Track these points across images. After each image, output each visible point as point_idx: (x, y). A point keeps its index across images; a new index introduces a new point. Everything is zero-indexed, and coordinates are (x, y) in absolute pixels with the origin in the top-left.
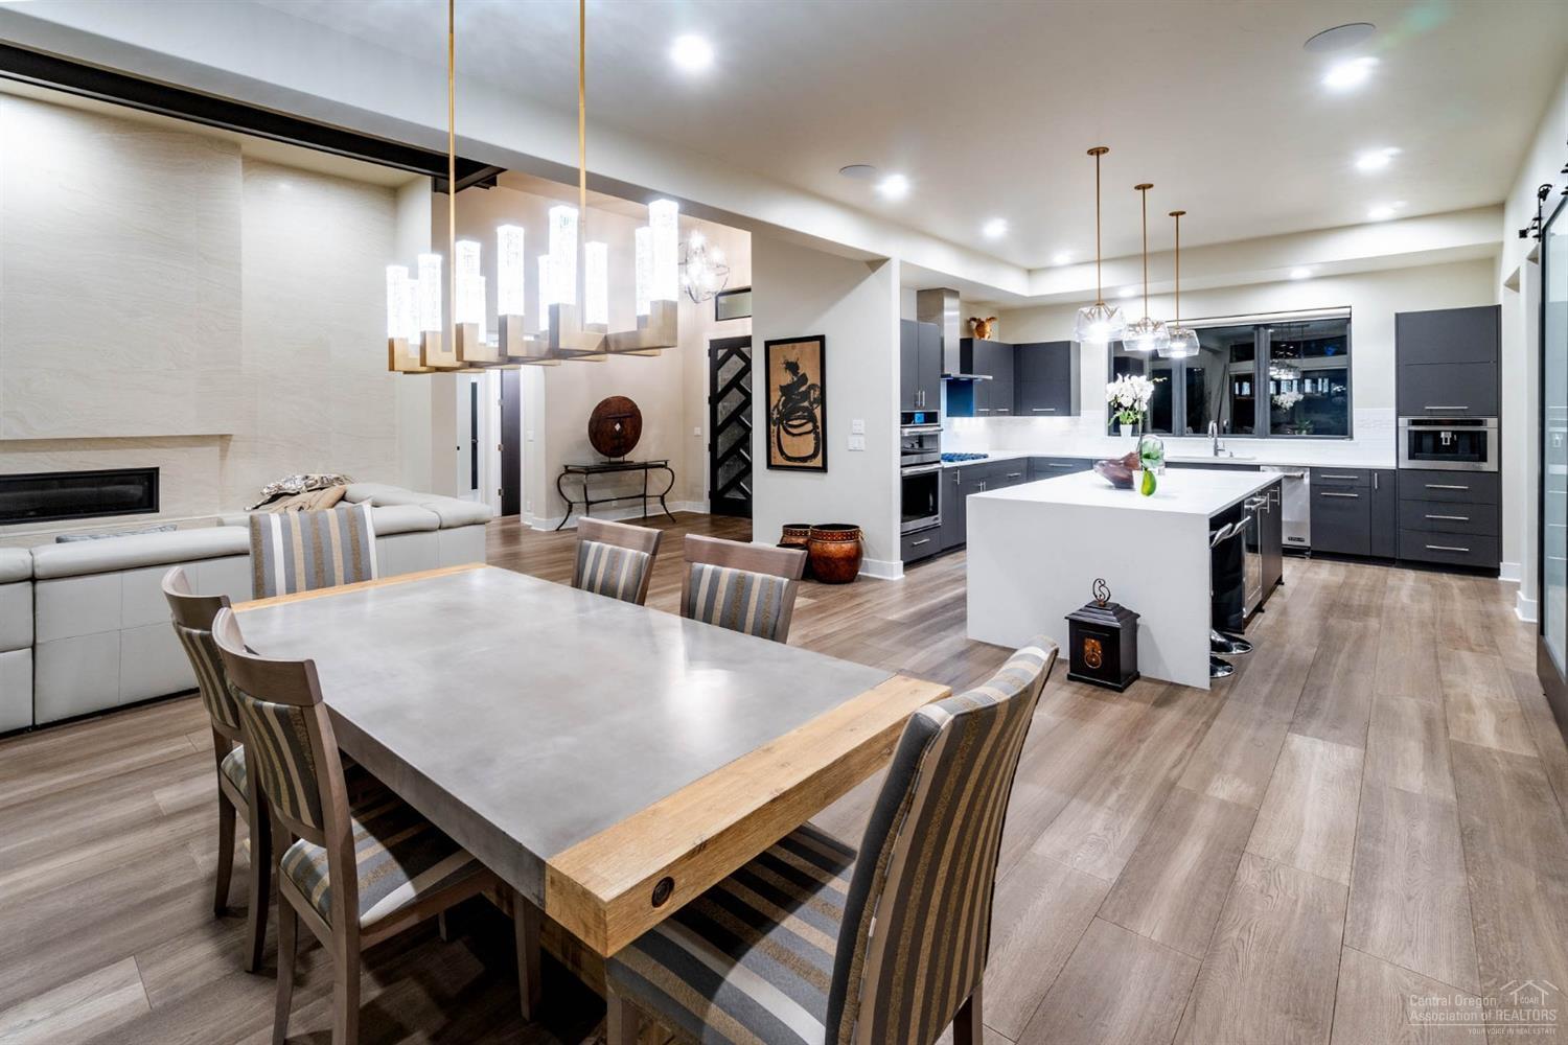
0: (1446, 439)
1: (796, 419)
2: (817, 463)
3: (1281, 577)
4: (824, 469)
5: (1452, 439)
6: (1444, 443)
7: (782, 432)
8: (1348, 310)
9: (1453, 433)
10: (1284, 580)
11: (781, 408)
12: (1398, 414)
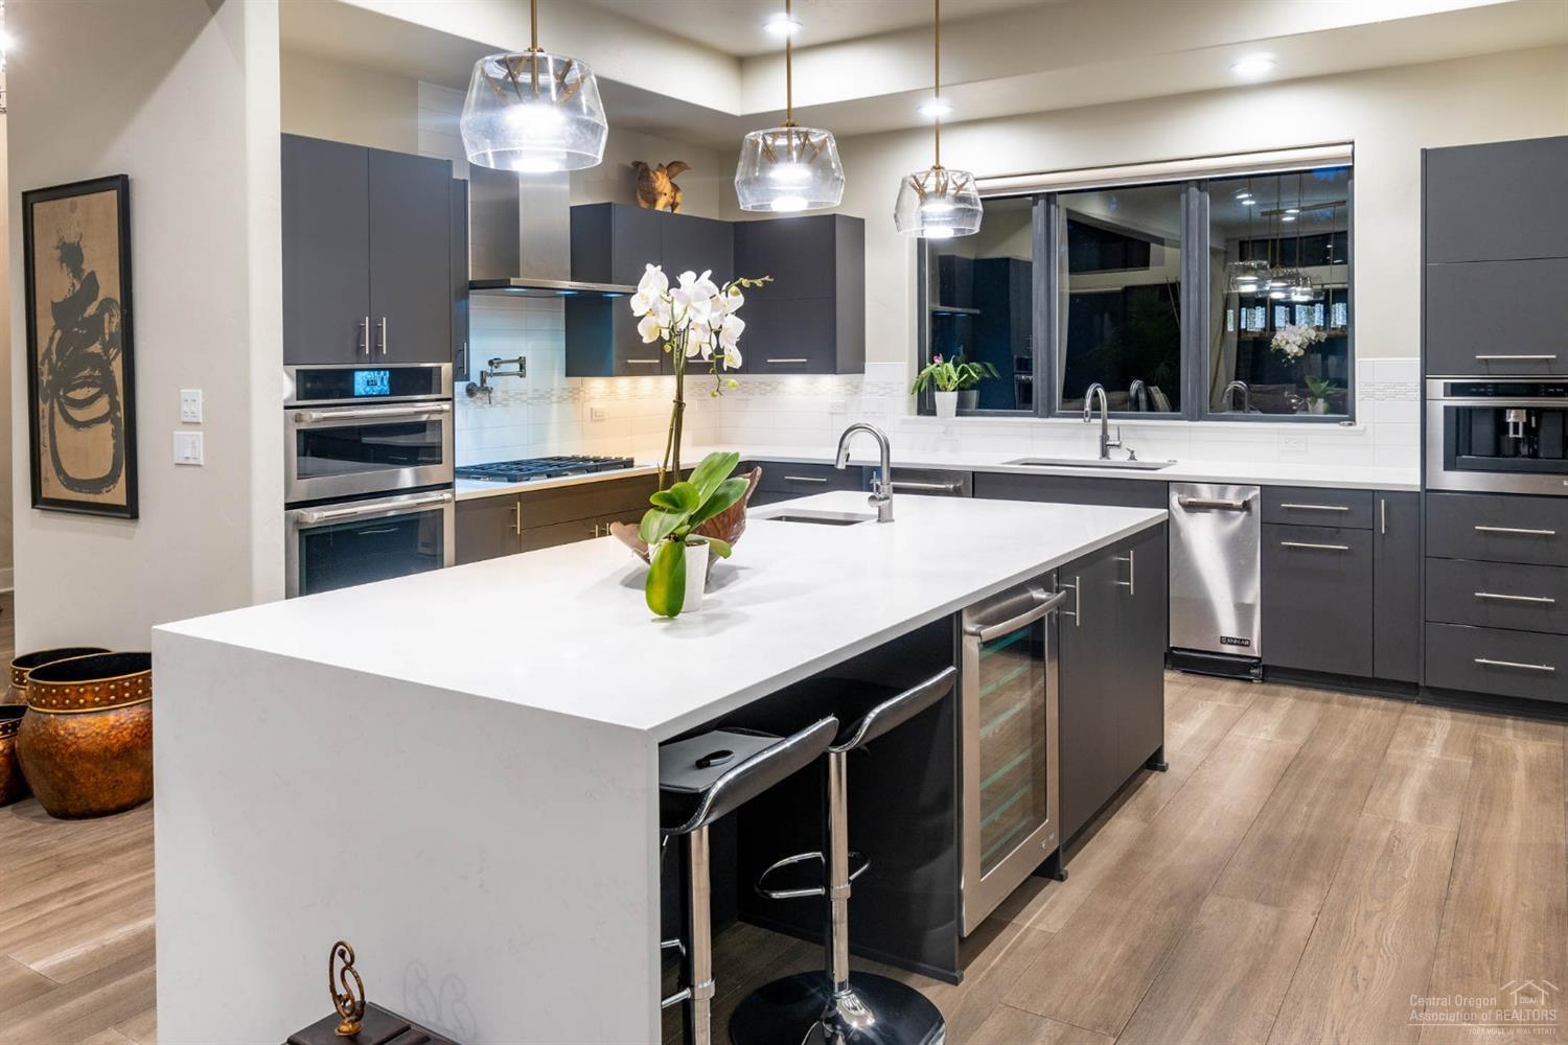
0: (1516, 425)
1: (81, 386)
2: (117, 495)
3: (1159, 752)
4: (130, 510)
5: (1527, 425)
6: (1511, 435)
7: (59, 418)
8: (1347, 149)
9: (1530, 411)
10: (1166, 759)
11: (54, 357)
12: (1427, 371)
